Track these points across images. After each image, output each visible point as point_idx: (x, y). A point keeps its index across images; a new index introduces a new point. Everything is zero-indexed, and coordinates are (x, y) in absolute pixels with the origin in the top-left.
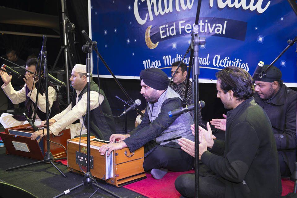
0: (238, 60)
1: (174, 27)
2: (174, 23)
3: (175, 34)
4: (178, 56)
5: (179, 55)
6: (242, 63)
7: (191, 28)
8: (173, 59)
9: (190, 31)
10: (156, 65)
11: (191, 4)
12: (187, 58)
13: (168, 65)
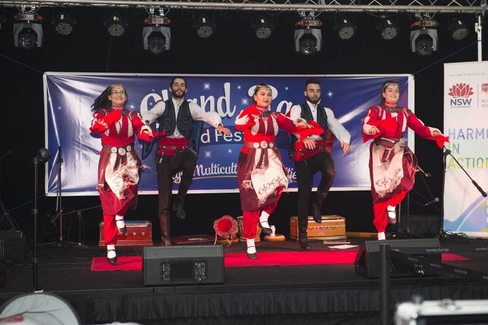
0: (290, 168)
1: (208, 134)
2: (208, 130)
3: (209, 142)
4: (214, 166)
5: (216, 165)
6: (293, 171)
7: (232, 136)
8: (206, 169)
9: (231, 140)
10: (178, 176)
11: (231, 111)
12: (226, 168)
13: (199, 175)
